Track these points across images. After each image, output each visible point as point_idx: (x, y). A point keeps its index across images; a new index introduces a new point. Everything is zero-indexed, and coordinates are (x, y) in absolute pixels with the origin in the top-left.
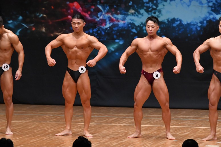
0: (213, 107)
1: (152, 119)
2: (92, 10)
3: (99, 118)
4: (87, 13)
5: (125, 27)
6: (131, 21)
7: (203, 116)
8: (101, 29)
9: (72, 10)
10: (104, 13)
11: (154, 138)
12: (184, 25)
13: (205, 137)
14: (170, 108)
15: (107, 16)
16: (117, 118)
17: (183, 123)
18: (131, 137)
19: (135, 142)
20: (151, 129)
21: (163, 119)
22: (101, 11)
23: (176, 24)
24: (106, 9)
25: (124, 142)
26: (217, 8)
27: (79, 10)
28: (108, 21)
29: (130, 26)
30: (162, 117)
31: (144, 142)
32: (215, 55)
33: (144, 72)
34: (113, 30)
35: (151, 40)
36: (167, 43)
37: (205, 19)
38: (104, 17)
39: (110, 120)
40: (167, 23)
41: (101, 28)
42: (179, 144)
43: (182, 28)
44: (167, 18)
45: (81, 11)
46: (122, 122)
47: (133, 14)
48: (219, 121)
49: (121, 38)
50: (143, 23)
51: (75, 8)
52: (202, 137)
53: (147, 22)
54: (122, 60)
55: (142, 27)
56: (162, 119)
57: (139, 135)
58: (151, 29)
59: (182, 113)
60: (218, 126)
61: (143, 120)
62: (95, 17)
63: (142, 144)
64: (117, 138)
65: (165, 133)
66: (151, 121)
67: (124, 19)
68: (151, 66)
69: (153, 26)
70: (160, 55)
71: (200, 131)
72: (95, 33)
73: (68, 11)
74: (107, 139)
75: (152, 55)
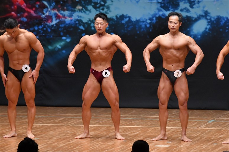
0: (163, 106)
1: (101, 119)
2: (37, 6)
3: (45, 118)
4: (32, 9)
5: (72, 24)
6: (79, 17)
7: (153, 115)
8: (47, 26)
9: (16, 6)
10: (49, 9)
11: (103, 138)
12: (133, 22)
13: (155, 137)
14: (120, 107)
15: (53, 12)
16: (64, 118)
17: (133, 122)
18: (78, 138)
19: (83, 143)
20: (99, 129)
21: (113, 119)
22: (47, 7)
23: (125, 21)
24: (52, 5)
25: (71, 143)
26: (166, 5)
27: (23, 6)
28: (54, 18)
29: (77, 22)
30: (111, 117)
31: (93, 143)
32: (165, 53)
33: (93, 70)
34: (60, 27)
35: (100, 38)
36: (117, 41)
37: (154, 15)
38: (50, 13)
39: (57, 121)
40: (116, 19)
41: (47, 24)
42: (129, 144)
43: (131, 25)
44: (116, 14)
45: (26, 7)
46: (70, 122)
47: (81, 10)
48: (169, 120)
49: (68, 36)
50: (91, 19)
51: (19, 3)
52: (152, 137)
53: (95, 18)
54: (70, 59)
55: (90, 24)
56: (111, 118)
57: (87, 135)
58: (99, 27)
59: (132, 112)
60: (168, 125)
61: (91, 120)
62: (41, 14)
63: (91, 144)
64: (65, 139)
65: (114, 134)
66: (100, 121)
67: (71, 16)
68: (100, 65)
69: (102, 23)
70: (109, 53)
71: (150, 130)
72: (40, 30)
73: (11, 7)
74: (54, 140)
75: (101, 53)
